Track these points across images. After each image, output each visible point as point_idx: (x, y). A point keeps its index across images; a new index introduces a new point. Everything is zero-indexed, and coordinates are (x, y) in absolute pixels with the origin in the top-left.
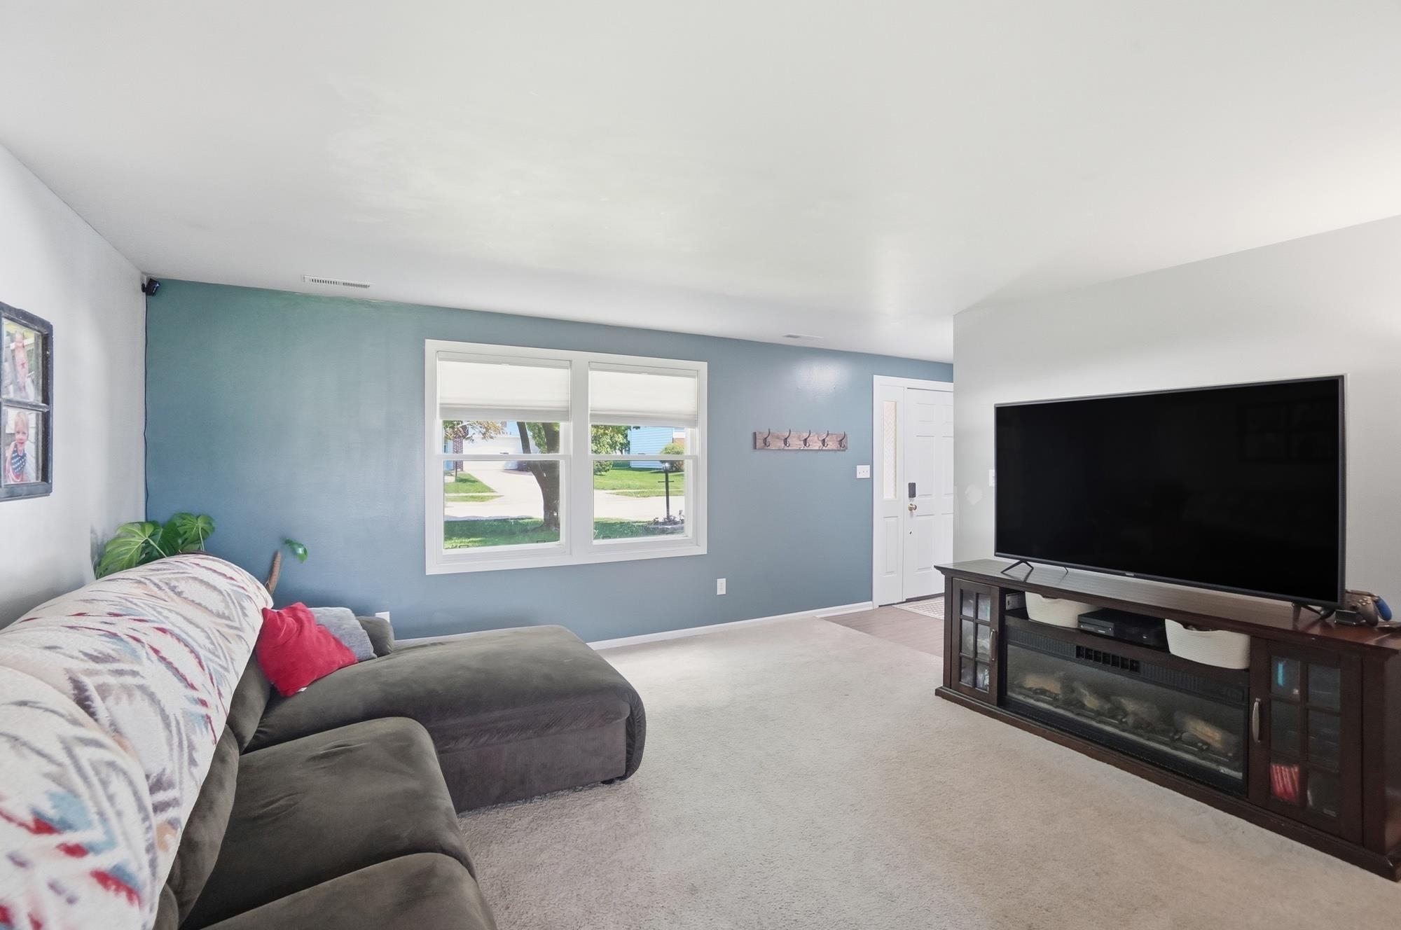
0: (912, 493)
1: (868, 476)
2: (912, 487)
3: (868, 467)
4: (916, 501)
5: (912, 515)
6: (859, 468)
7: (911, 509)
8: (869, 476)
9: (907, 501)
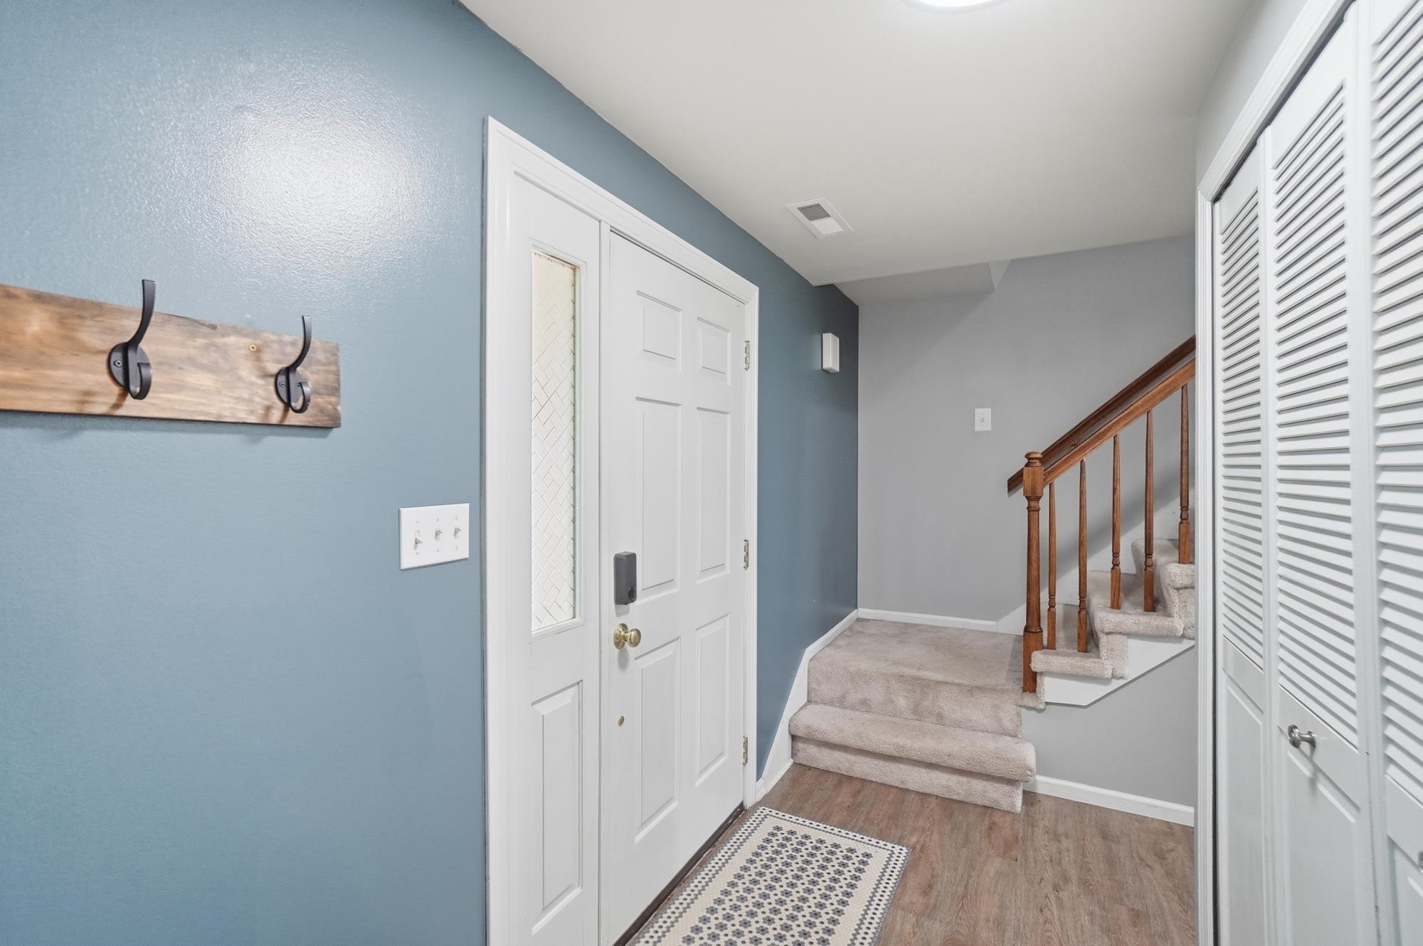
0: (626, 592)
1: (460, 549)
2: (626, 568)
3: (460, 513)
4: (635, 614)
5: (623, 662)
6: (414, 520)
7: (620, 642)
8: (465, 553)
9: (611, 618)
